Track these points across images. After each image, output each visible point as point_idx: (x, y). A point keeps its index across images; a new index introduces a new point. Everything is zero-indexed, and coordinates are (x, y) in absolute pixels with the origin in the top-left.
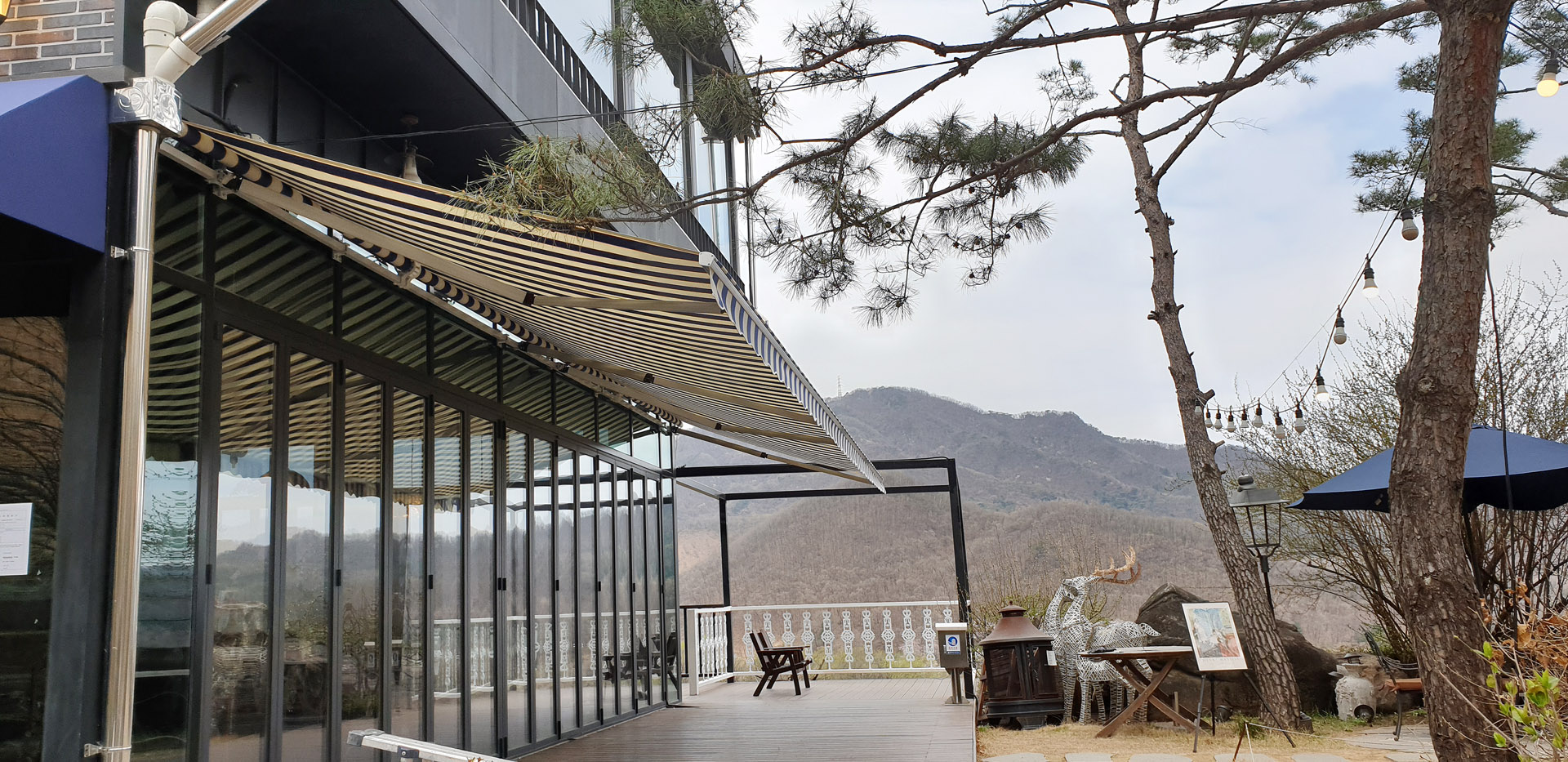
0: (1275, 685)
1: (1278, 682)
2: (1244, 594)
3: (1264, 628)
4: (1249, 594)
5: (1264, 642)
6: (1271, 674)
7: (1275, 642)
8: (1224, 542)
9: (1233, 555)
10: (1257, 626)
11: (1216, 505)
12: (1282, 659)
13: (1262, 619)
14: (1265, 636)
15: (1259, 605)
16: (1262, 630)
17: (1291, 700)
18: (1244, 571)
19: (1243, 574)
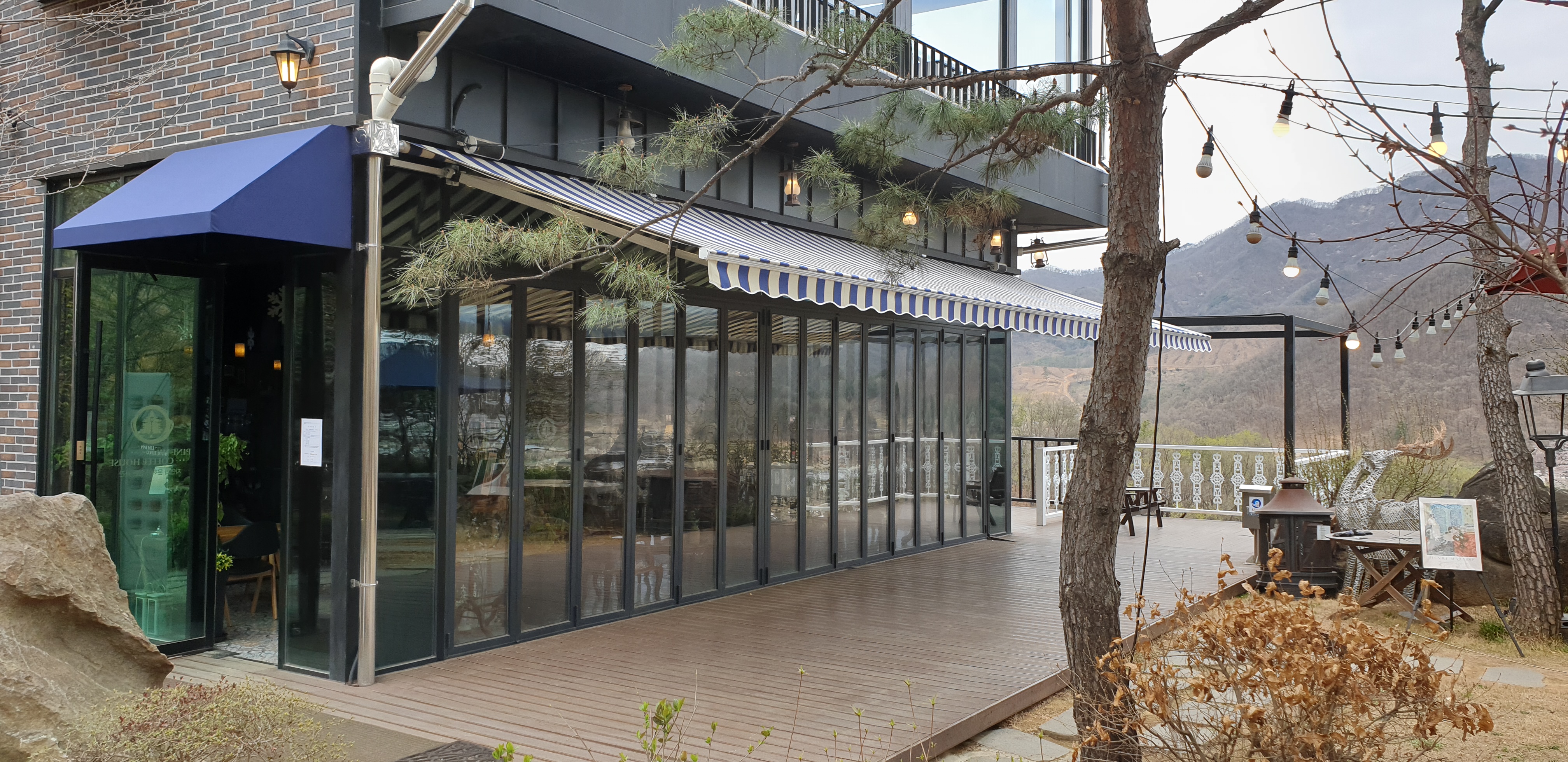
0: (1528, 589)
1: (1531, 586)
2: (1507, 490)
3: (1524, 528)
4: (1513, 490)
5: (1521, 543)
6: (1525, 577)
7: (1536, 543)
8: (1495, 433)
9: (1502, 448)
10: (1516, 525)
11: (1493, 392)
12: (1540, 562)
13: (1524, 519)
14: (1524, 536)
15: (1523, 504)
16: (1521, 530)
17: (1545, 606)
18: (1512, 466)
19: (1510, 469)
